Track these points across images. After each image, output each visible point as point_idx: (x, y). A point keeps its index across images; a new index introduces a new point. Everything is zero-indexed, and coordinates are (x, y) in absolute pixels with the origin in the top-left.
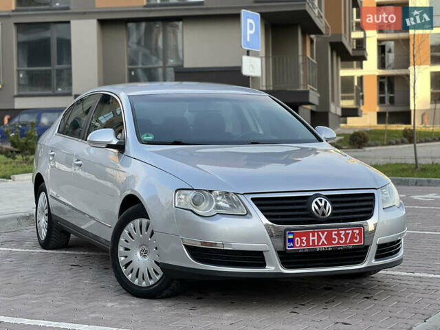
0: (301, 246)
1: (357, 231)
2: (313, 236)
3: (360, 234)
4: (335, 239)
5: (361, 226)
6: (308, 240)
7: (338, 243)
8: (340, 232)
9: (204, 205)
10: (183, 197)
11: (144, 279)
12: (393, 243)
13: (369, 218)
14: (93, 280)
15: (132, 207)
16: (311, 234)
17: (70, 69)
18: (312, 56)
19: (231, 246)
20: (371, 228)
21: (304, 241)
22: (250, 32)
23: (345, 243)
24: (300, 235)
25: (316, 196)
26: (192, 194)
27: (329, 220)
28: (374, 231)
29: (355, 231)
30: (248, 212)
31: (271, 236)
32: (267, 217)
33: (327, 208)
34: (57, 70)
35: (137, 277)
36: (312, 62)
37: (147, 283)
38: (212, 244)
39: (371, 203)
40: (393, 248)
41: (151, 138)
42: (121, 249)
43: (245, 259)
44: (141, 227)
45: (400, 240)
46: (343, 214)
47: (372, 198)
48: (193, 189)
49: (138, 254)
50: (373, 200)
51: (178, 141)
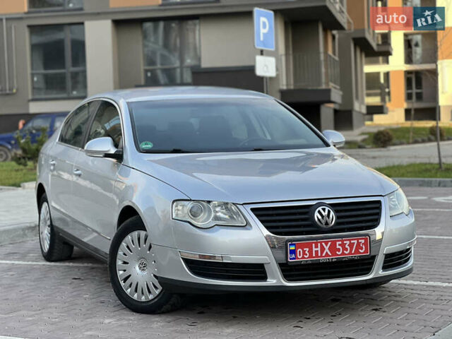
0: (303, 257)
1: (363, 241)
2: (316, 247)
3: (365, 244)
4: (339, 250)
5: (368, 235)
6: (311, 252)
7: (343, 253)
8: (345, 242)
9: (203, 216)
10: (180, 208)
11: (143, 293)
12: (401, 252)
13: (375, 226)
14: (93, 295)
15: (130, 219)
16: (314, 245)
17: (84, 72)
18: (334, 53)
19: (230, 259)
20: (378, 236)
21: (306, 252)
22: (263, 31)
23: (350, 253)
24: (302, 247)
25: (319, 205)
26: (189, 205)
27: (333, 230)
28: (381, 240)
29: (360, 241)
30: (248, 223)
31: (273, 248)
32: (267, 228)
33: (331, 216)
34: (72, 73)
35: (136, 291)
36: (334, 59)
37: (147, 297)
38: (210, 257)
39: (377, 211)
40: (401, 258)
41: (149, 146)
42: (119, 263)
43: (246, 272)
44: (139, 239)
45: (409, 249)
46: (348, 223)
47: (378, 205)
48: (191, 200)
49: (137, 268)
50: (379, 208)
51: (178, 148)
